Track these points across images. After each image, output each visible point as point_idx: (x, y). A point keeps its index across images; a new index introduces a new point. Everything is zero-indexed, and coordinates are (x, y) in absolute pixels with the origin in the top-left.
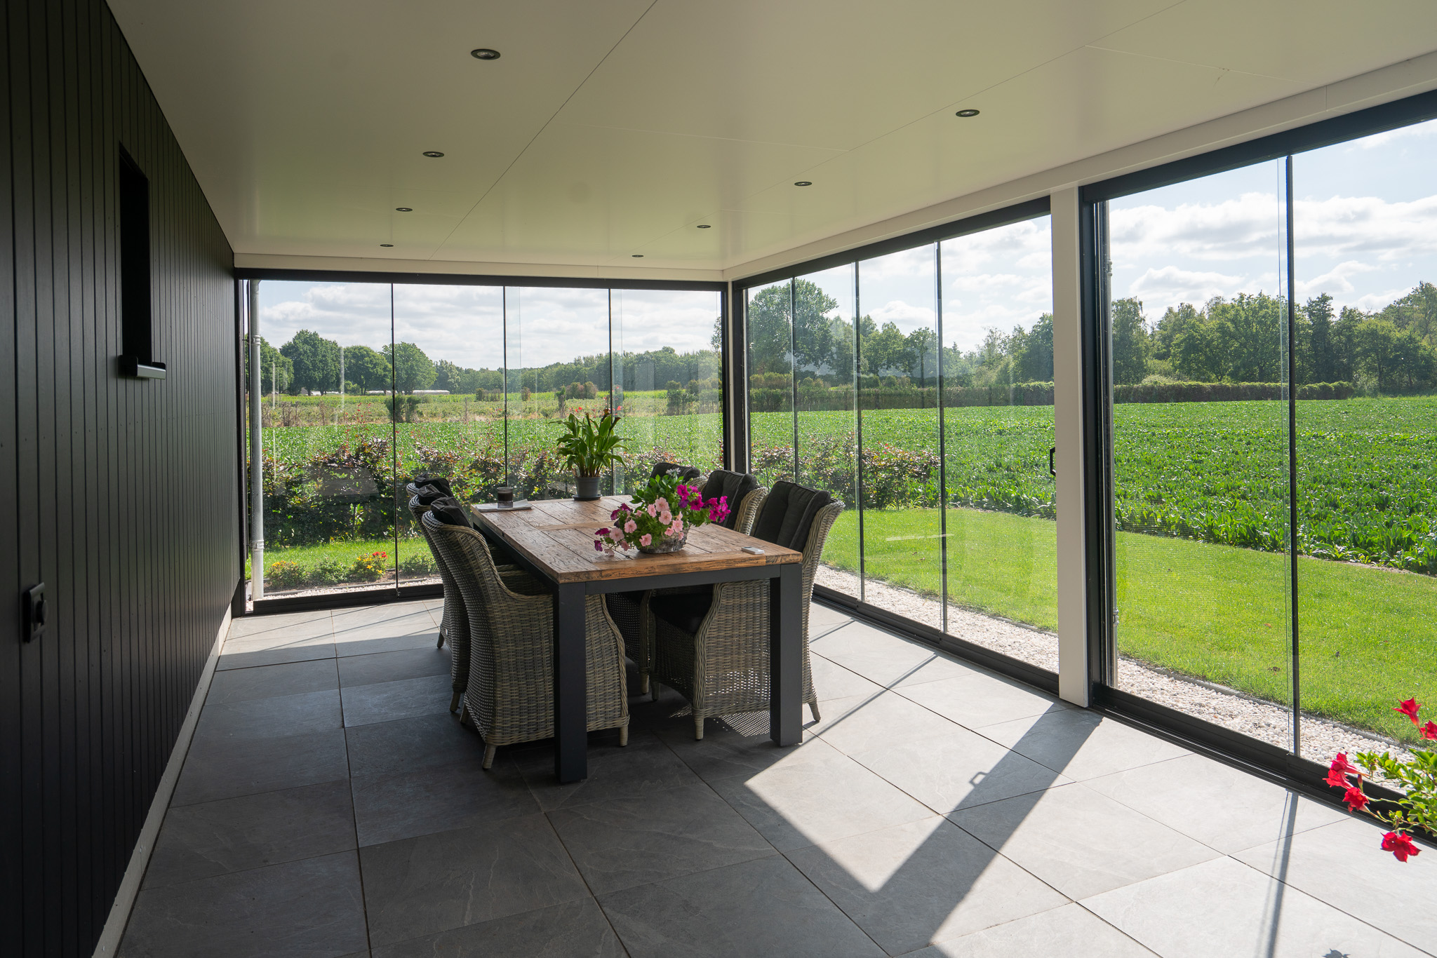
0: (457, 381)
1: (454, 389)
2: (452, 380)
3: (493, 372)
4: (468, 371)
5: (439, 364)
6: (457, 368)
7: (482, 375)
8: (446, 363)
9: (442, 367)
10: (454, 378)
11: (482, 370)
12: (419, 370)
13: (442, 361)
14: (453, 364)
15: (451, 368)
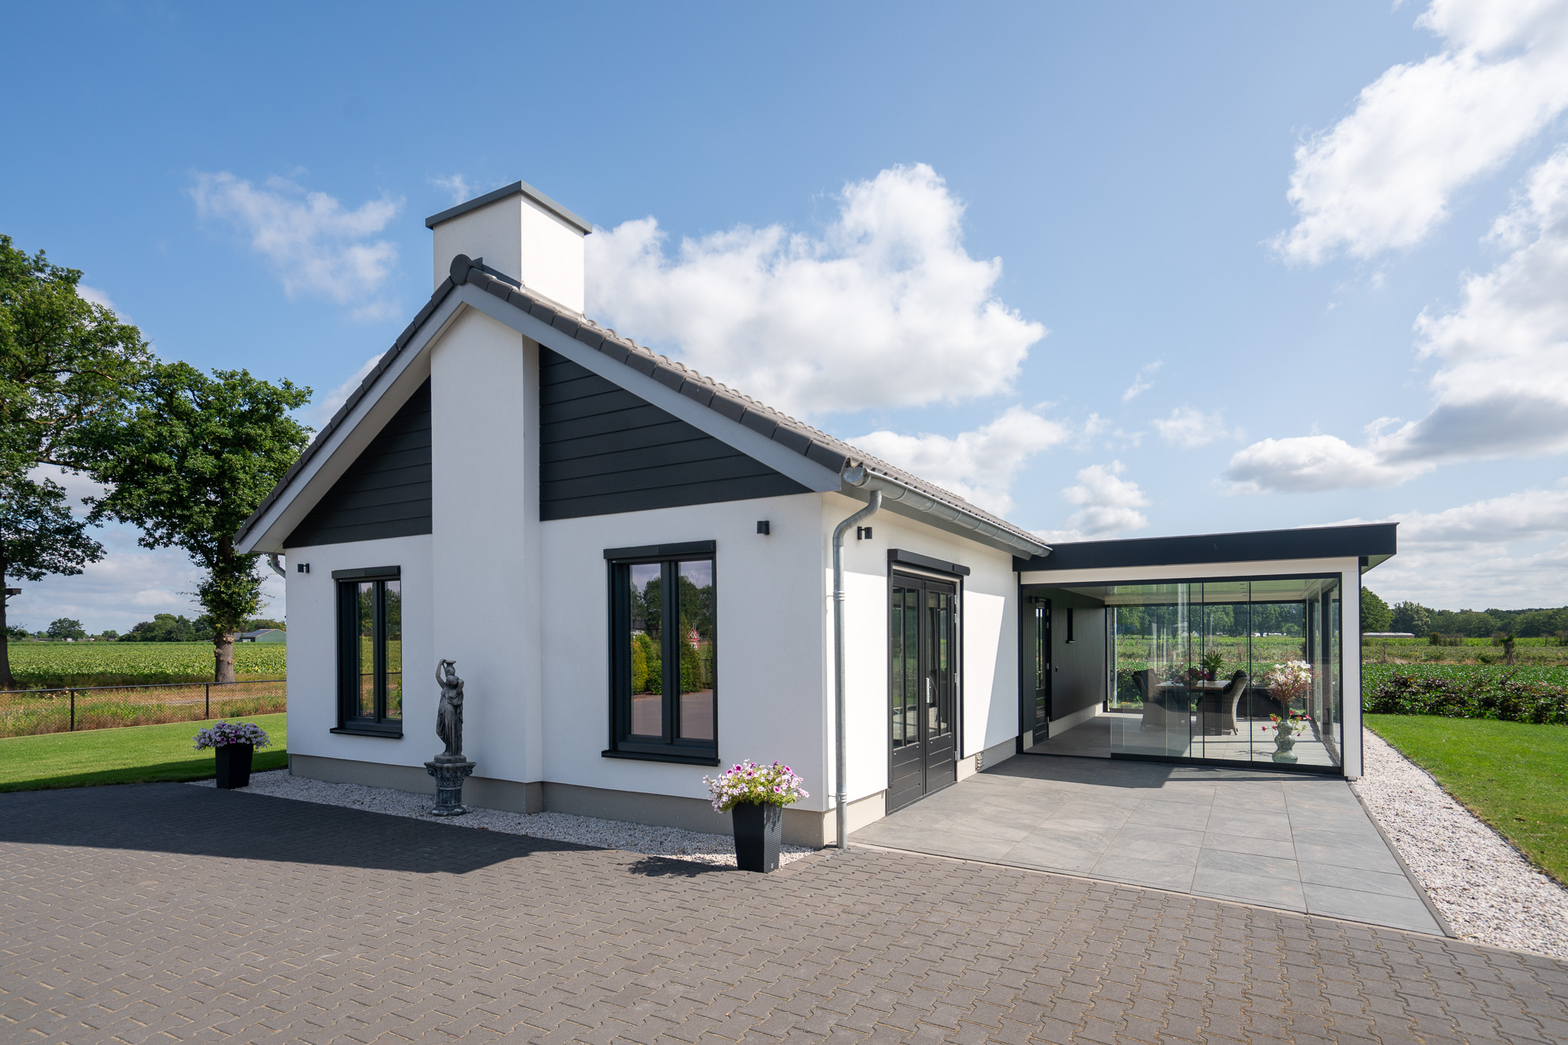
0: (1426, 623)
1: (1423, 632)
2: (1420, 623)
3: (1478, 614)
4: (1441, 613)
5: (1402, 606)
6: (1427, 610)
7: (1461, 618)
8: (1412, 604)
9: (1406, 609)
10: (1422, 620)
11: (1463, 612)
12: (1369, 613)
13: (1406, 603)
14: (1420, 605)
15: (1418, 610)
